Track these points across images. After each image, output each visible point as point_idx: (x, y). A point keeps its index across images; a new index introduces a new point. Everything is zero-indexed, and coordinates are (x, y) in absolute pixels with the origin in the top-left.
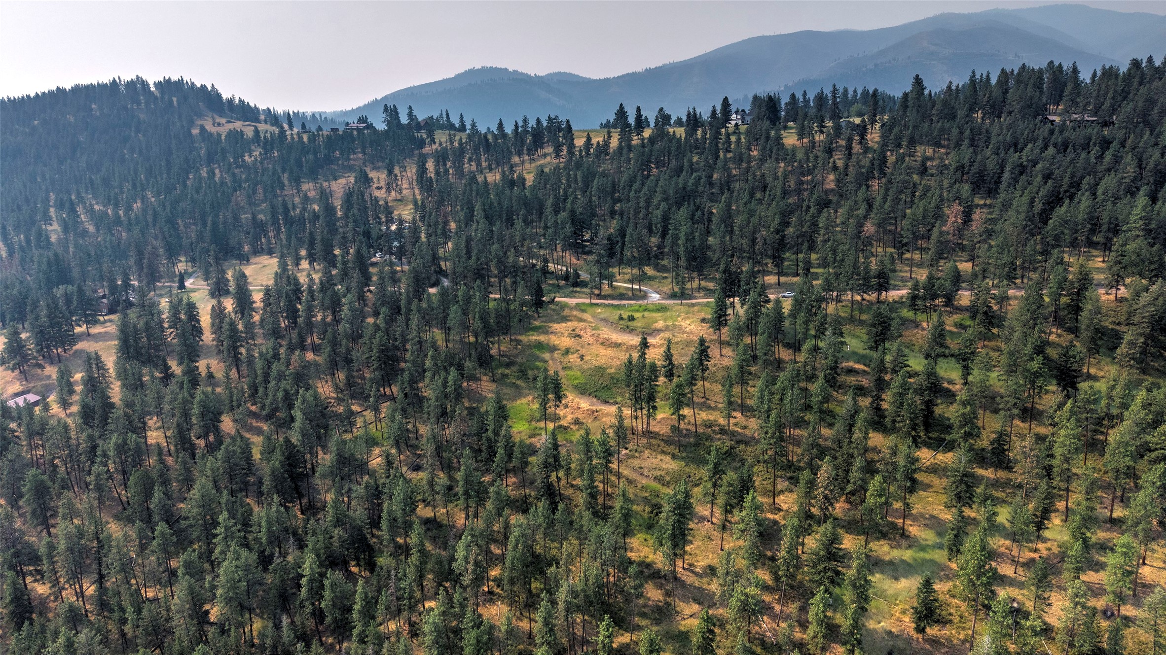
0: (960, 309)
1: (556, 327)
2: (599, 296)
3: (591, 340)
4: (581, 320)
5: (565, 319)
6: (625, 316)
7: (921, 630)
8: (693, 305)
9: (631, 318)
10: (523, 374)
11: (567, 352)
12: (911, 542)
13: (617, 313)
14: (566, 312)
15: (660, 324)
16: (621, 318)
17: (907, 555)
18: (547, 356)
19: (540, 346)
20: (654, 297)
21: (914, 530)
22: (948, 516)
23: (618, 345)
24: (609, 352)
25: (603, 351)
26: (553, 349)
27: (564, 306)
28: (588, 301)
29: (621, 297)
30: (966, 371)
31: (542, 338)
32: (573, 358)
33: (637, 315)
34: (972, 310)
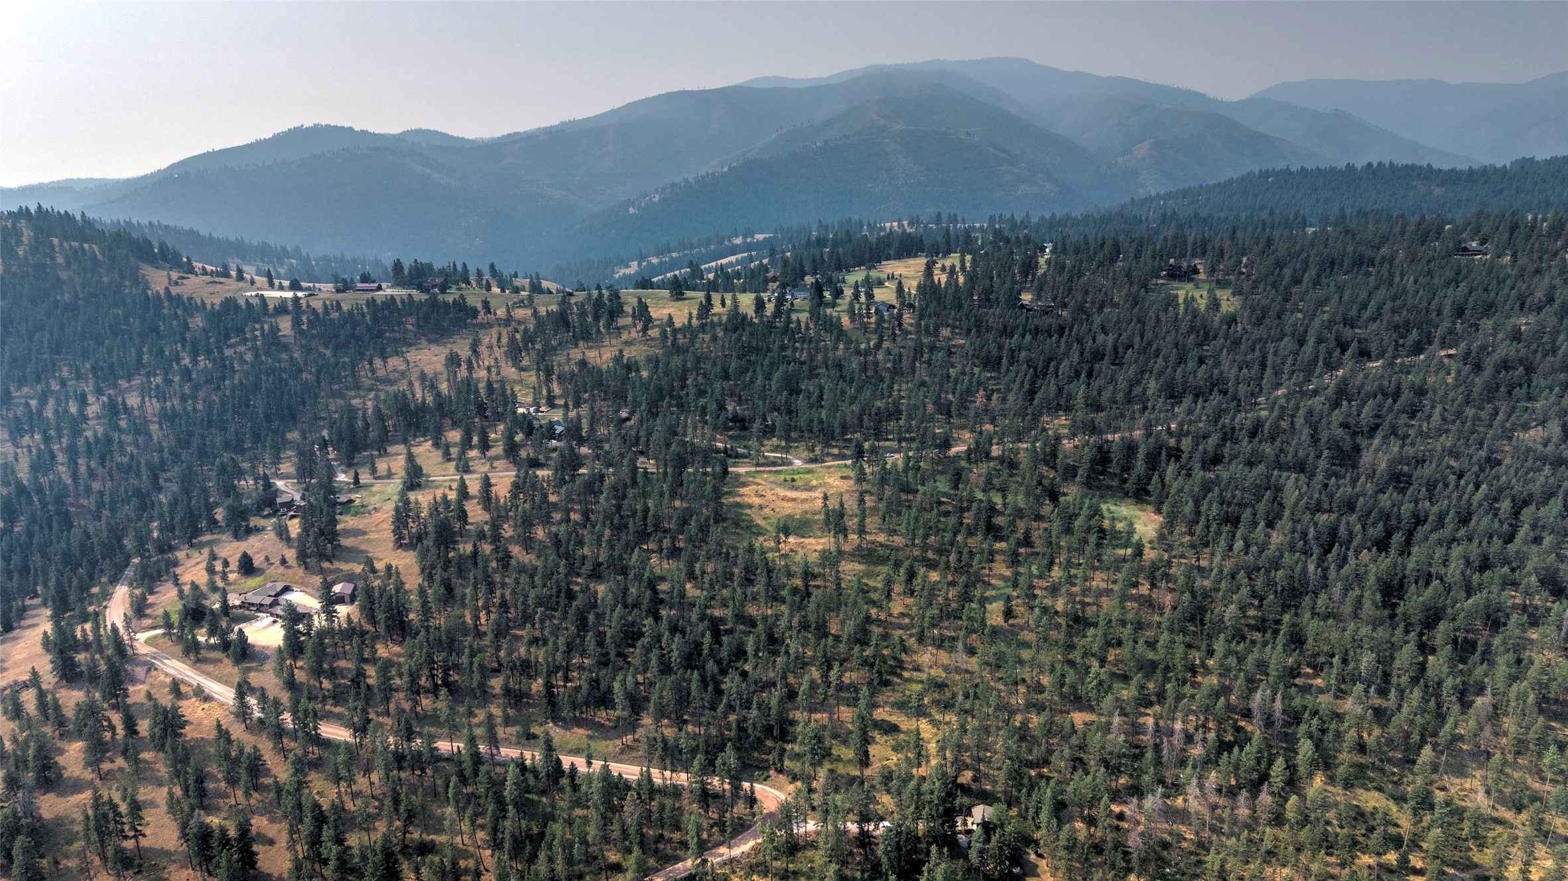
0: (993, 459)
1: (742, 490)
2: (758, 465)
3: (774, 498)
4: (758, 484)
5: (745, 484)
6: (788, 478)
7: (1006, 621)
8: (829, 467)
9: (793, 480)
10: (737, 524)
11: (761, 507)
12: (994, 587)
13: (782, 477)
14: (742, 480)
15: (814, 483)
16: (785, 480)
17: (993, 593)
18: (748, 511)
19: (739, 505)
20: (798, 463)
21: (993, 582)
22: (1008, 573)
23: (794, 500)
24: (790, 504)
25: (785, 504)
26: (750, 507)
27: (738, 475)
28: (753, 469)
29: (774, 464)
30: (1004, 497)
31: (738, 499)
32: (767, 511)
33: (796, 477)
34: (1001, 459)
